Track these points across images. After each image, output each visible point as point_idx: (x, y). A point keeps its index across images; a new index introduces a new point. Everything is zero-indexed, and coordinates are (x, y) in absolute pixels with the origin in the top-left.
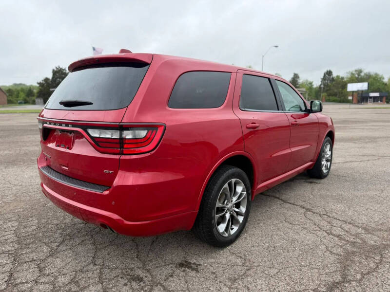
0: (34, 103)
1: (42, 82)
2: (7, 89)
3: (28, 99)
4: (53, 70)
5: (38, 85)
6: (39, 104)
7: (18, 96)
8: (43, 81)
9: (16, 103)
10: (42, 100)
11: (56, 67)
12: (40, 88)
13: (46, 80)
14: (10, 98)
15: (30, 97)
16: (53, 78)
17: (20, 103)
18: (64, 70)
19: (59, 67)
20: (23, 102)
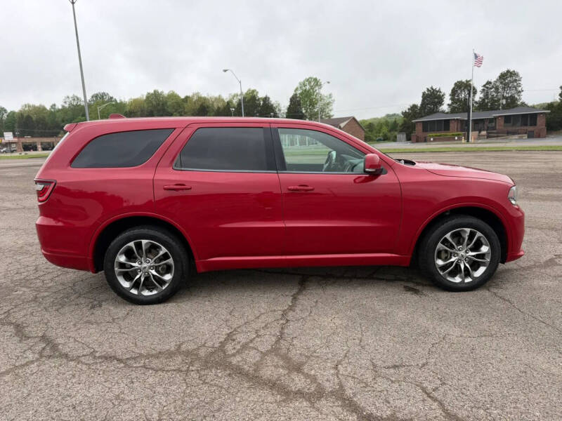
0: (395, 140)
1: (407, 111)
2: (368, 123)
3: (389, 134)
4: (424, 93)
5: (403, 116)
6: (401, 141)
7: (379, 131)
8: (409, 109)
9: (375, 140)
10: (405, 136)
11: (428, 89)
12: (405, 119)
13: (414, 107)
14: (370, 134)
15: (392, 133)
16: (422, 105)
17: (379, 141)
18: (438, 92)
19: (432, 88)
20: (382, 139)
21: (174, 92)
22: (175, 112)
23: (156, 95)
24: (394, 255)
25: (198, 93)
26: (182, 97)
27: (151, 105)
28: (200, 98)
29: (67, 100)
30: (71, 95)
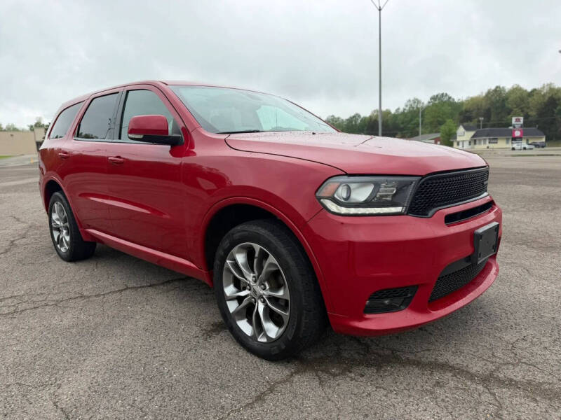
21: (518, 86)
22: (517, 107)
23: (498, 91)
24: (192, 265)
25: (551, 84)
26: (529, 90)
27: (489, 102)
28: (551, 89)
29: (409, 104)
30: (412, 99)
